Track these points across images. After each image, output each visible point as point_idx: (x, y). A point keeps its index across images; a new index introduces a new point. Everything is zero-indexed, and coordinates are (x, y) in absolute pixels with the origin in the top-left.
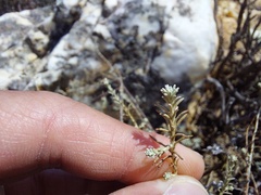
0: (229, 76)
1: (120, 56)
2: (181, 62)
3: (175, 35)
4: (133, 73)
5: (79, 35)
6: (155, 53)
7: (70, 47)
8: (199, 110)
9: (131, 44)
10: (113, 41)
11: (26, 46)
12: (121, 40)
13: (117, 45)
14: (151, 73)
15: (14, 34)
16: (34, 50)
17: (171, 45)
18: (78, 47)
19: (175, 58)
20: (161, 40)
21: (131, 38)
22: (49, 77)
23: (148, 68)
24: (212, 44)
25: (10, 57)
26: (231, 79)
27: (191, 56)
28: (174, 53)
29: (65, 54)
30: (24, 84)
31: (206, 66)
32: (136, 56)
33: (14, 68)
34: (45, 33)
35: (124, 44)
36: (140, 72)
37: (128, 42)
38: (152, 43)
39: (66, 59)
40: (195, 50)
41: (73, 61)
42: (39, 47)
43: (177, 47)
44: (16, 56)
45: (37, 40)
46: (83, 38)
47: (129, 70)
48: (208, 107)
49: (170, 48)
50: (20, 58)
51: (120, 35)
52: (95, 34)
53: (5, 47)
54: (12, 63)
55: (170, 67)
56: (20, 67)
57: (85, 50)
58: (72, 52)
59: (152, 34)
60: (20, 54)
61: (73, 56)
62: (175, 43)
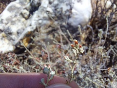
0: (97, 23)
1: (57, 19)
2: (78, 20)
3: (76, 10)
4: (61, 24)
5: (41, 12)
6: (69, 17)
7: (39, 17)
8: (86, 36)
9: (60, 14)
10: (54, 13)
11: (21, 16)
12: (57, 13)
13: (55, 15)
14: (68, 24)
15: (16, 11)
16: (24, 17)
17: (75, 14)
18: (42, 16)
19: (76, 18)
20: (71, 12)
21: (60, 12)
22: (32, 28)
23: (67, 22)
24: (90, 12)
25: (16, 21)
26: (97, 24)
27: (82, 17)
28: (76, 16)
29: (37, 19)
30: (22, 30)
31: (87, 20)
32: (62, 18)
33: (18, 24)
34: (27, 10)
35: (58, 14)
36: (64, 24)
37: (59, 13)
38: (68, 13)
39: (38, 21)
40: (83, 15)
41: (40, 21)
42: (26, 16)
43: (77, 14)
44: (18, 20)
45: (25, 13)
46: (43, 13)
47: (60, 23)
48: (89, 35)
49: (74, 15)
50: (19, 21)
51: (56, 11)
52: (47, 11)
53: (13, 16)
54: (17, 22)
55: (74, 21)
56: (19, 24)
57: (44, 17)
58: (39, 18)
59: (68, 10)
60: (19, 19)
61: (40, 20)
62: (76, 13)
